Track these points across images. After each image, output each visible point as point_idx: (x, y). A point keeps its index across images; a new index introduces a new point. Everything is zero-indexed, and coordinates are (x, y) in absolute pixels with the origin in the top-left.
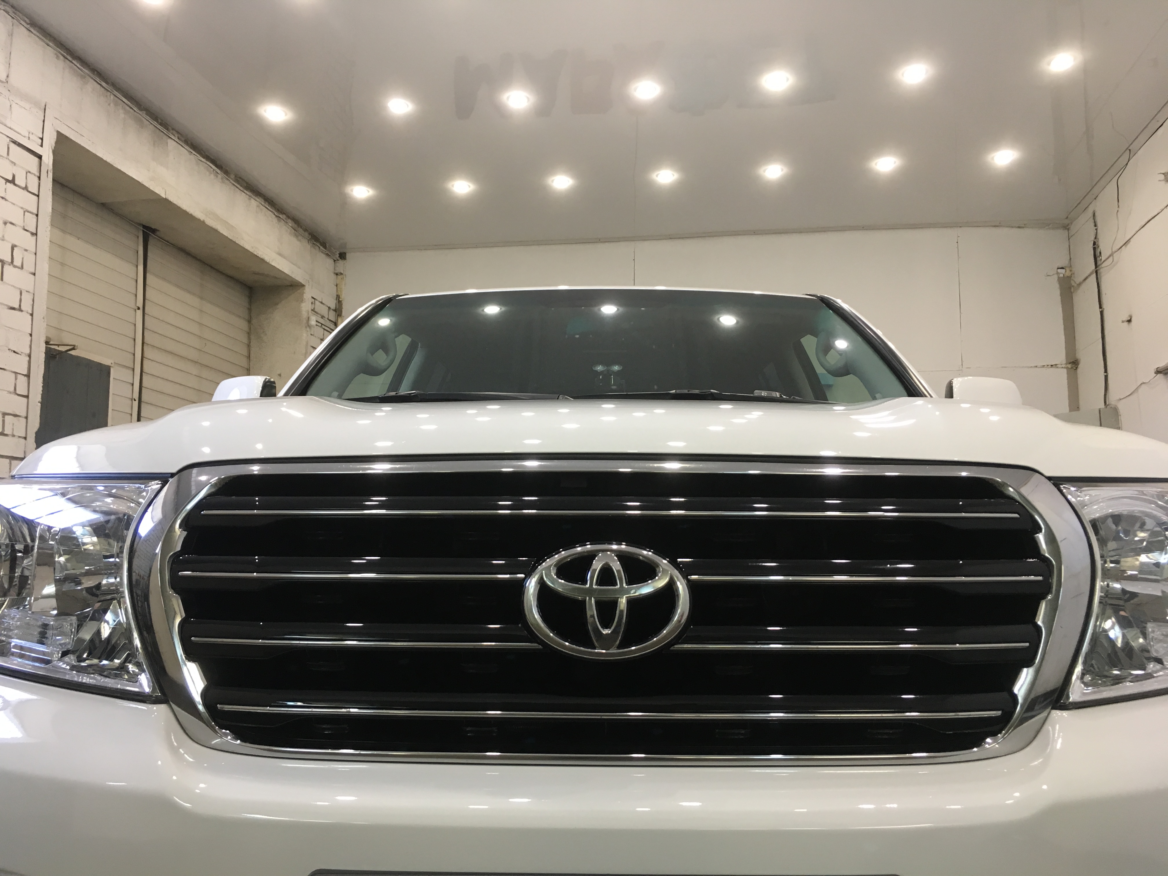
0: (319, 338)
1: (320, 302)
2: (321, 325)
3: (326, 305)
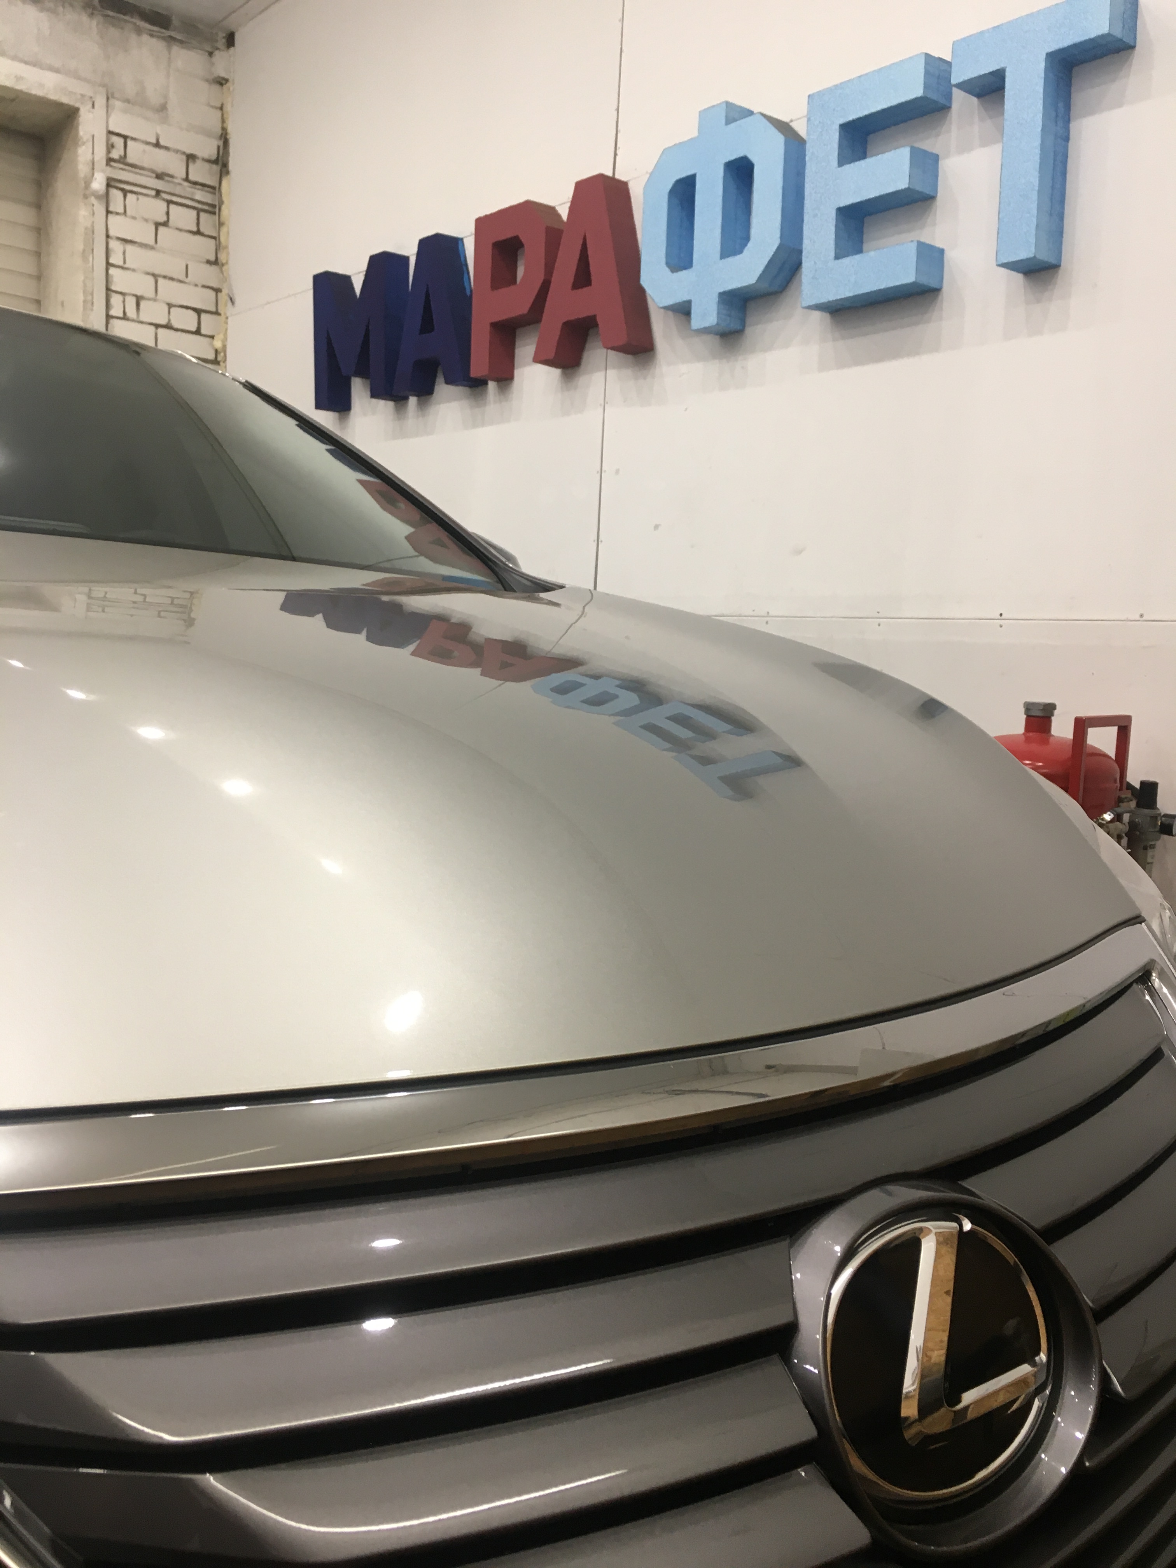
0: (146, 220)
1: (148, 143)
2: (153, 193)
3: (177, 151)
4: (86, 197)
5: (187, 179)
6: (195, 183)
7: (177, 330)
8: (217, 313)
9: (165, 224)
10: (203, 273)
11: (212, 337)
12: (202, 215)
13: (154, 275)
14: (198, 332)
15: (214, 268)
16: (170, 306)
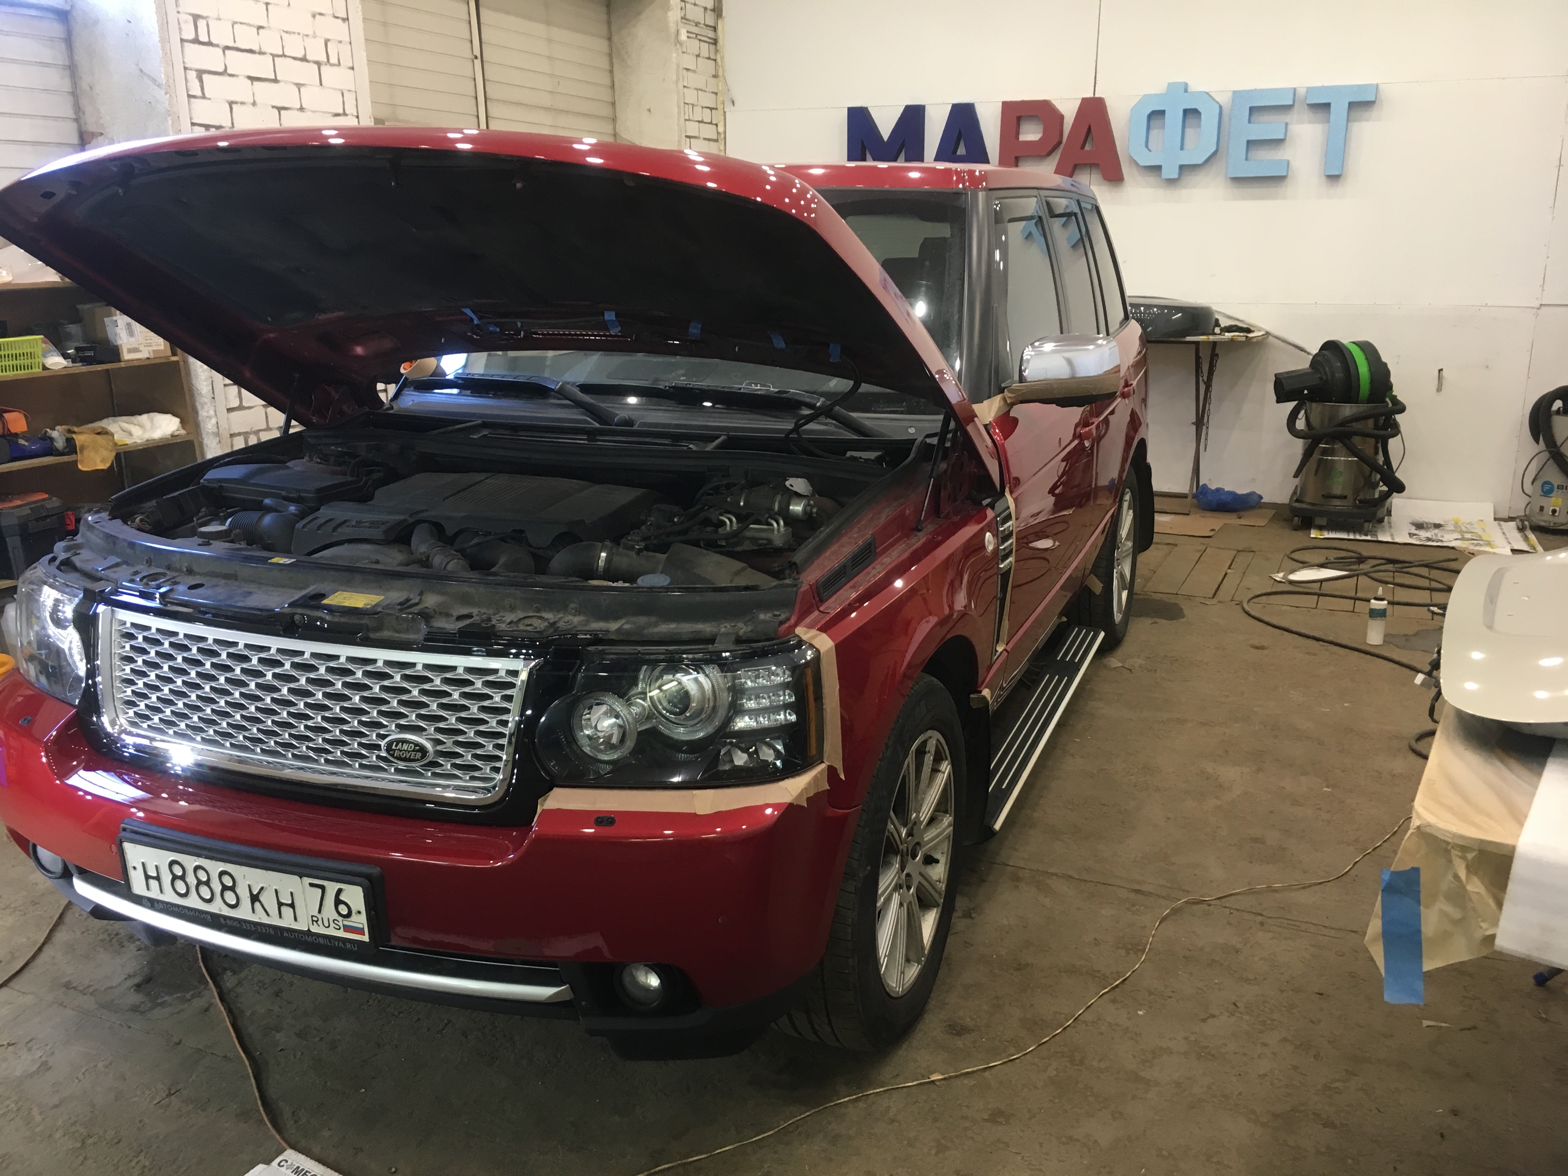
0: (693, 55)
1: (691, 4)
2: (695, 36)
3: (701, 6)
4: (675, 45)
5: (705, 24)
6: (707, 26)
7: (705, 123)
8: (716, 109)
9: (698, 56)
10: (712, 85)
11: (717, 125)
12: (711, 45)
13: (697, 89)
14: (711, 123)
15: (715, 79)
16: (703, 108)
